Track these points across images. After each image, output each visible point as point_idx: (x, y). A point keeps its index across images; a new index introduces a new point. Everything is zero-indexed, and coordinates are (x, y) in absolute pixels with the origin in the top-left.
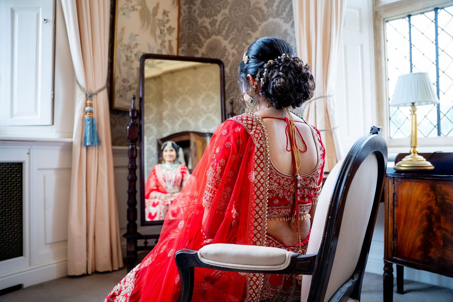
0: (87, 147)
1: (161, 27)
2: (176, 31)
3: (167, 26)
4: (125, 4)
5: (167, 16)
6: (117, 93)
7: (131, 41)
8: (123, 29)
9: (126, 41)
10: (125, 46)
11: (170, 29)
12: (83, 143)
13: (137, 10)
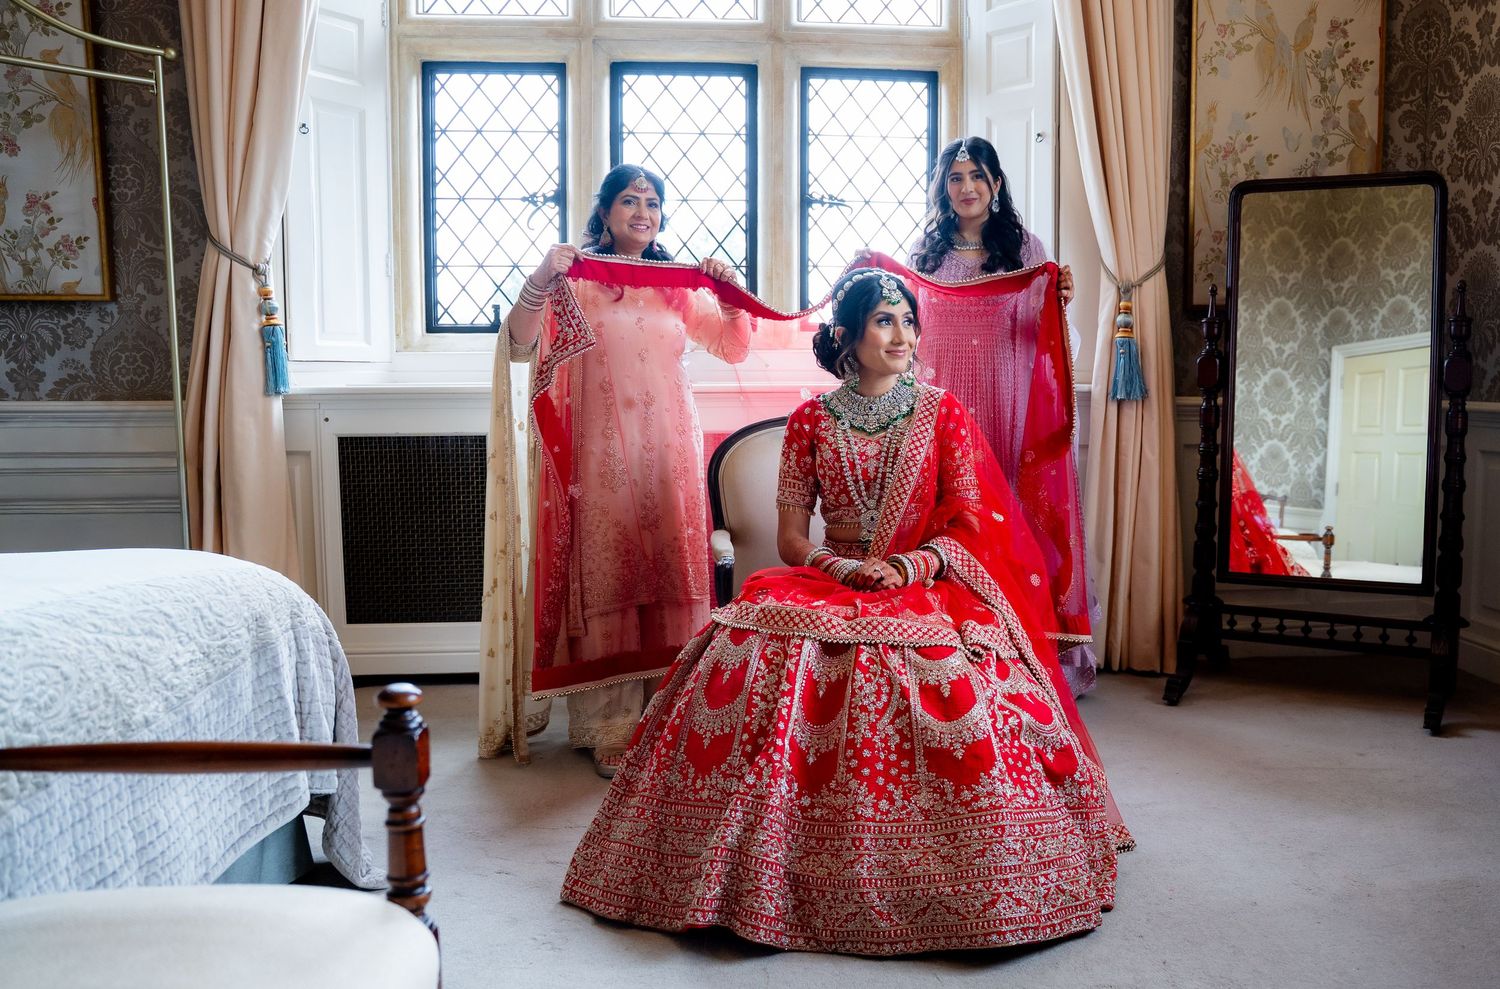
0: (1120, 403)
1: (1322, 73)
2: (1375, 68)
3: (1343, 63)
4: (1217, 43)
5: (1345, 33)
6: (1200, 269)
7: (1234, 136)
8: (1212, 109)
9: (1220, 138)
10: (1217, 151)
11: (1354, 71)
12: (1111, 394)
13: (1249, 48)
